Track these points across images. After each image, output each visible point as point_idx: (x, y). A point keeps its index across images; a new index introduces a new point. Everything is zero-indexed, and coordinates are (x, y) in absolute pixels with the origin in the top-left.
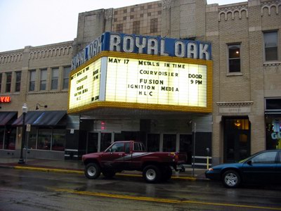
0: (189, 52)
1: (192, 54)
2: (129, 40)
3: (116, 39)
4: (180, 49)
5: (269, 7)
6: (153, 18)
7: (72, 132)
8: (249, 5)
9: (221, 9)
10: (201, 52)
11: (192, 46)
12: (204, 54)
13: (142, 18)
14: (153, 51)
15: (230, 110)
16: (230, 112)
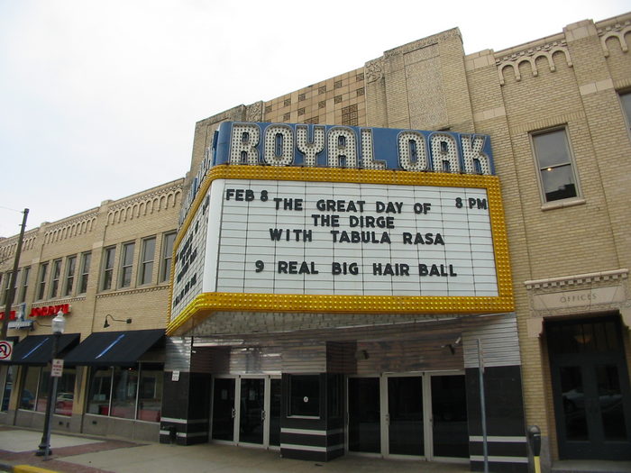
0: (438, 160)
1: (446, 163)
2: (279, 136)
3: (246, 135)
4: (414, 153)
5: (621, 36)
6: (346, 104)
7: (176, 377)
8: (569, 39)
9: (501, 58)
10: (469, 156)
11: (444, 144)
12: (476, 161)
13: (322, 111)
14: (342, 158)
15: (564, 300)
16: (564, 305)
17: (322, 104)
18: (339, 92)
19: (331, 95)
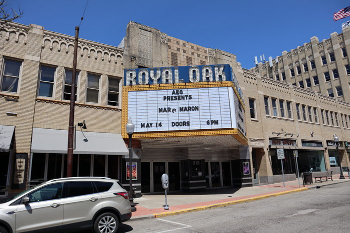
16: (256, 145)
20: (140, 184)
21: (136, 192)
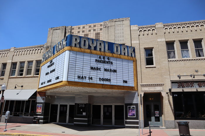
2: (85, 41)
3: (76, 39)
5: (168, 28)
6: (97, 32)
8: (157, 27)
10: (130, 52)
11: (124, 48)
13: (90, 32)
14: (100, 49)
15: (149, 89)
16: (149, 90)
17: (90, 31)
18: (95, 28)
19: (92, 28)
20: (43, 117)
21: (40, 121)
